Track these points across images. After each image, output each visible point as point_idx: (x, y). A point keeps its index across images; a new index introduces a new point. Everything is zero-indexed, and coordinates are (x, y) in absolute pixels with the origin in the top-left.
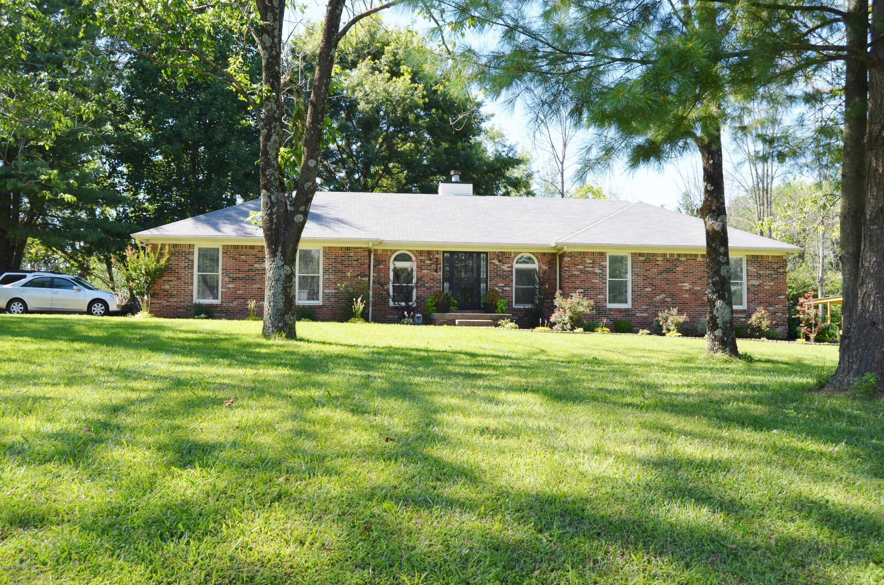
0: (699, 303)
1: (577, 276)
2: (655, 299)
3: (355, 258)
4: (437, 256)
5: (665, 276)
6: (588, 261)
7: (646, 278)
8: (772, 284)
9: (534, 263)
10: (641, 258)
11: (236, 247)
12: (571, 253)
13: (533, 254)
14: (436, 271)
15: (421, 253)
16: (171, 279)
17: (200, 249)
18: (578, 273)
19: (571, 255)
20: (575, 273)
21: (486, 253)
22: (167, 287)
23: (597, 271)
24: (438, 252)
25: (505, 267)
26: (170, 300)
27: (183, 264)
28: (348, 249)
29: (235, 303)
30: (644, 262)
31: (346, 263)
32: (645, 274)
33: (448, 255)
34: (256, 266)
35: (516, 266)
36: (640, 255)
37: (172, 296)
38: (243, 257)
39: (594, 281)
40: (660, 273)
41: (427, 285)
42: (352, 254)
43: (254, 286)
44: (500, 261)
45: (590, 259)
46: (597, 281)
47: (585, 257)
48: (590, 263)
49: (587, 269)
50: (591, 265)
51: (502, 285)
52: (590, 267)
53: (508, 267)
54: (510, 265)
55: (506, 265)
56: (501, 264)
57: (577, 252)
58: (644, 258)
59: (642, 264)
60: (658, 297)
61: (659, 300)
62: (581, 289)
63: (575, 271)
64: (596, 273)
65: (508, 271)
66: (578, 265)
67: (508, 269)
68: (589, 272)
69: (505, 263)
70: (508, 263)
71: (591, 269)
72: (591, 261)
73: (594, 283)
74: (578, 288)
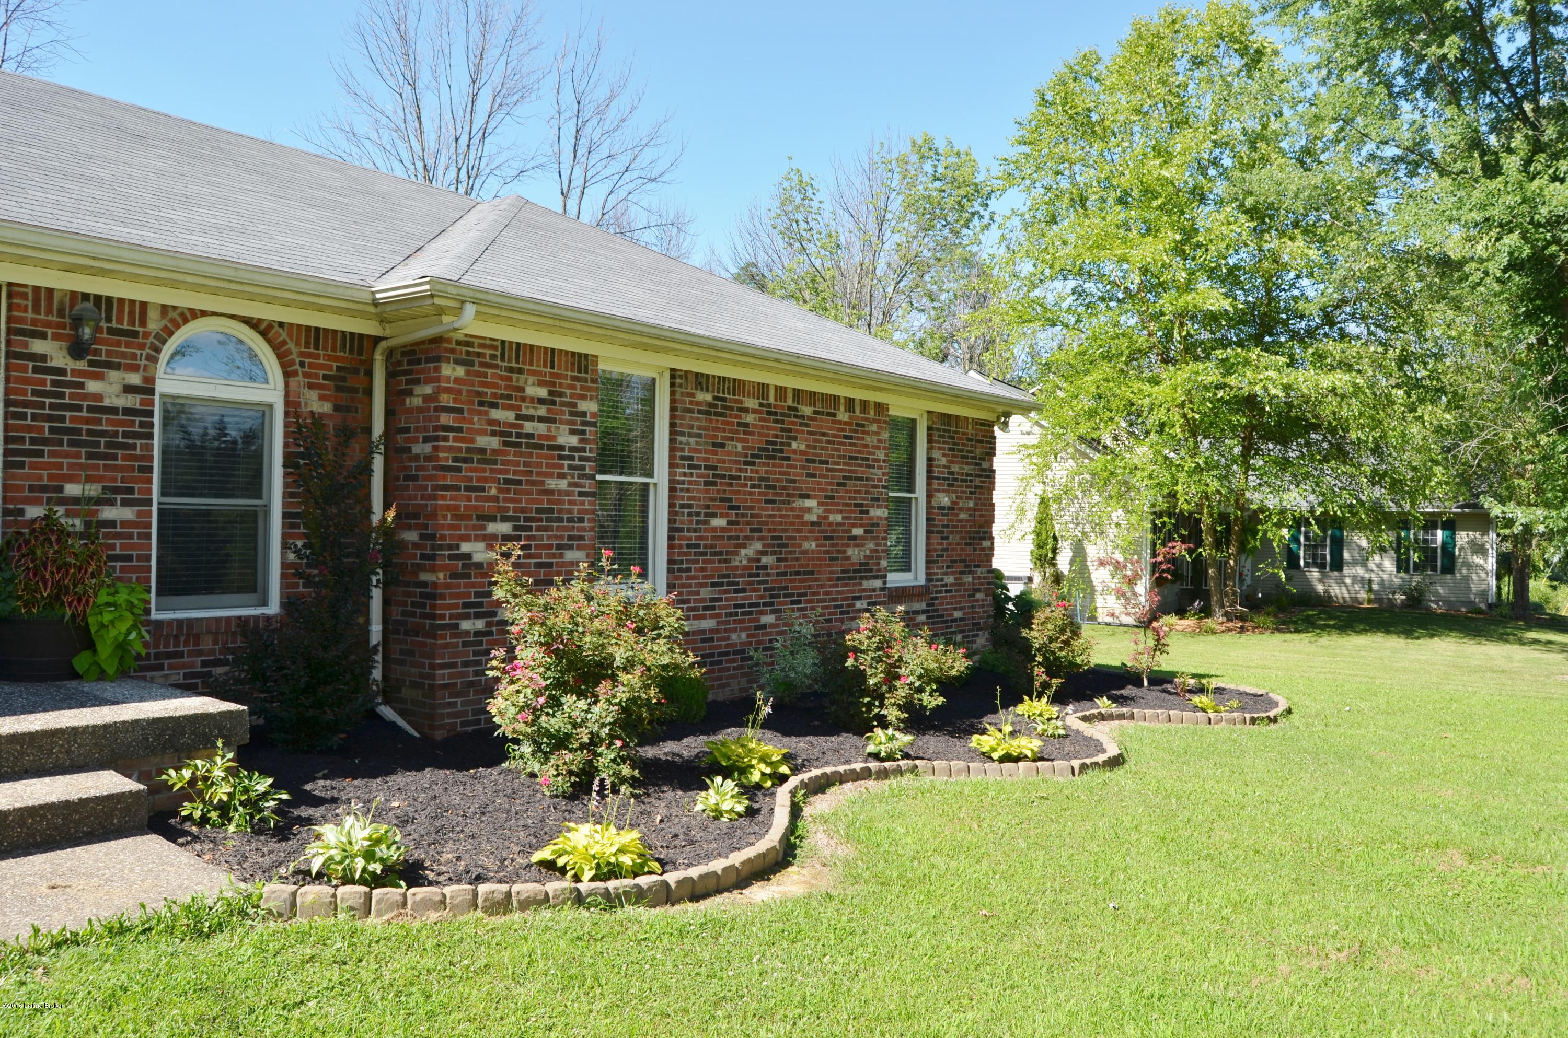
1: (489, 459)
2: (734, 561)
6: (533, 390)
7: (714, 476)
10: (698, 396)
18: (494, 443)
19: (470, 353)
20: (483, 441)
23: (565, 438)
25: (108, 389)
30: (709, 411)
32: (712, 460)
36: (702, 381)
39: (553, 483)
44: (78, 349)
45: (541, 384)
46: (563, 484)
47: (520, 371)
48: (541, 401)
49: (528, 427)
50: (542, 411)
51: (93, 490)
52: (541, 419)
53: (129, 389)
54: (135, 379)
55: (113, 375)
56: (81, 365)
57: (492, 344)
58: (708, 397)
59: (702, 421)
60: (743, 552)
61: (745, 562)
62: (505, 519)
63: (483, 433)
64: (561, 448)
65: (128, 411)
66: (494, 405)
67: (132, 401)
68: (534, 443)
69: (109, 365)
70: (135, 368)
71: (541, 428)
72: (543, 392)
73: (551, 492)
74: (493, 519)
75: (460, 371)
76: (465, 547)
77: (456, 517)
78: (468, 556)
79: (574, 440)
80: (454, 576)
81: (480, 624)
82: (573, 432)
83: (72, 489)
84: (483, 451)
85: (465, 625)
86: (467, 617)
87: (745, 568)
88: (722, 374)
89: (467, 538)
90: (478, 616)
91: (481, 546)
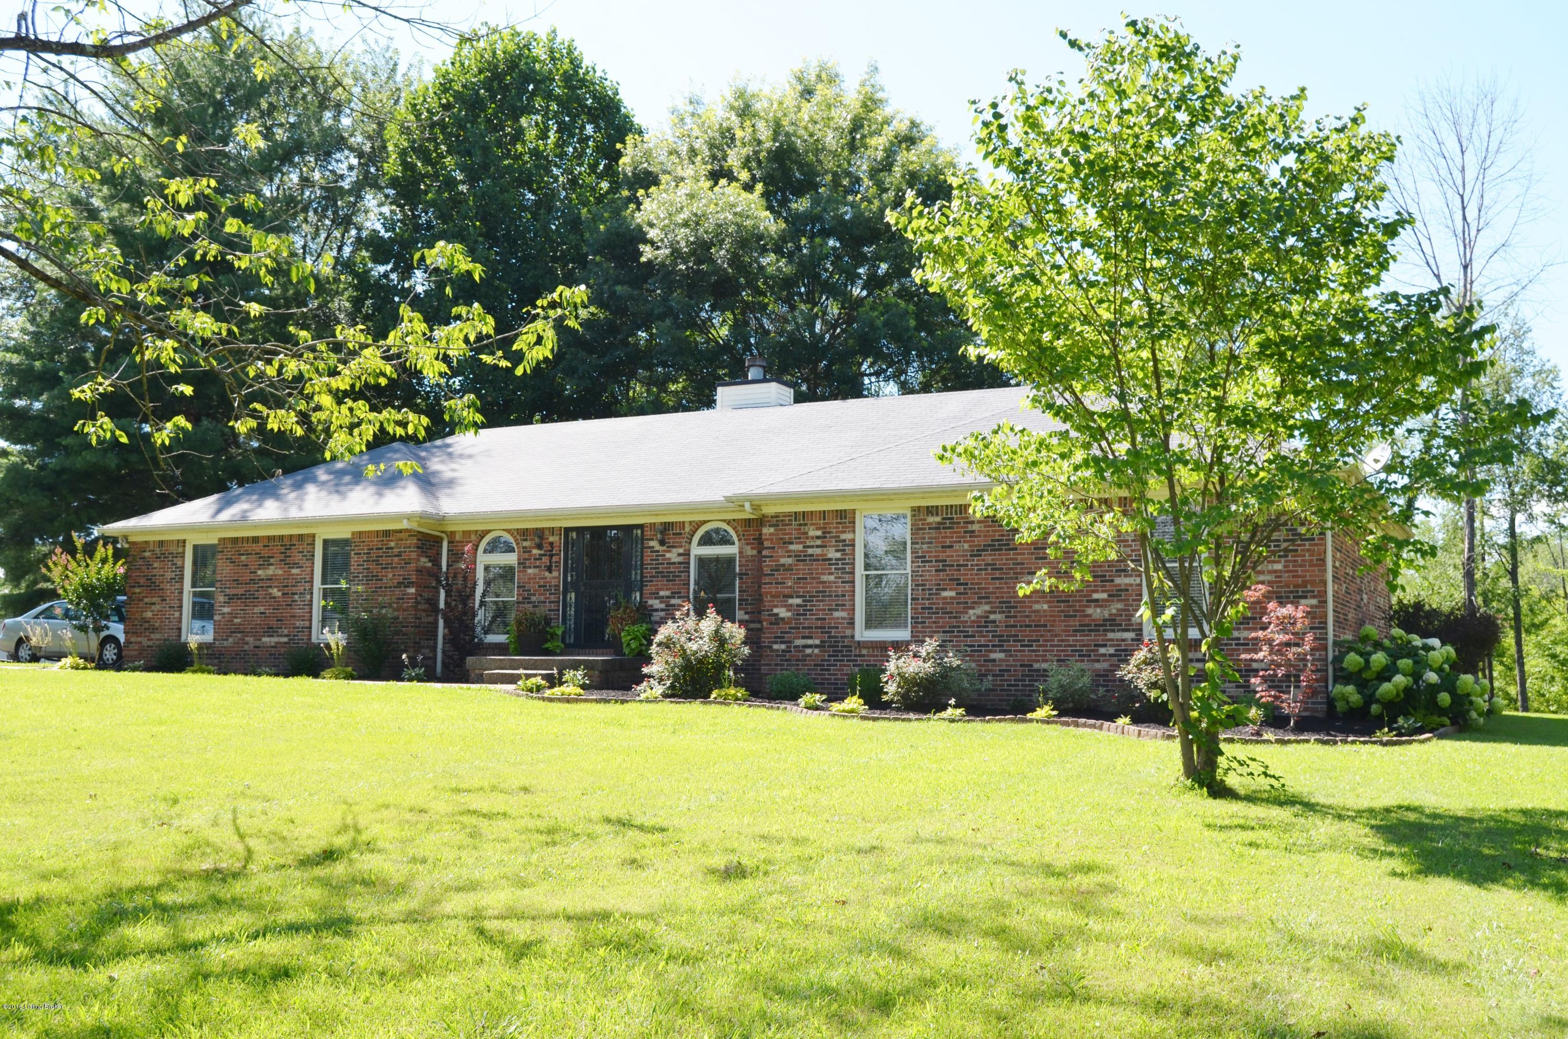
0: (1075, 623)
1: (788, 568)
2: (964, 618)
3: (396, 551)
4: (551, 539)
5: (989, 559)
6: (813, 533)
7: (943, 565)
8: (1278, 567)
9: (733, 544)
10: (931, 519)
11: (235, 540)
12: (776, 516)
13: (728, 522)
14: (549, 569)
15: (524, 534)
16: (154, 600)
17: (196, 547)
18: (789, 561)
19: (778, 521)
20: (783, 561)
21: (641, 527)
22: (149, 614)
23: (833, 554)
24: (552, 530)
25: (673, 556)
26: (152, 636)
27: (169, 575)
28: (387, 533)
29: (231, 640)
30: (937, 527)
31: (383, 561)
32: (942, 556)
33: (574, 535)
34: (259, 572)
35: (697, 551)
36: (931, 510)
37: (154, 629)
38: (243, 558)
39: (825, 578)
40: (977, 553)
41: (534, 599)
42: (392, 544)
43: (256, 610)
44: (662, 543)
45: (817, 529)
46: (832, 578)
47: (805, 525)
48: (818, 537)
49: (810, 551)
50: (819, 542)
51: (668, 593)
52: (818, 547)
53: (680, 555)
54: (681, 551)
55: (674, 550)
56: (664, 548)
57: (789, 515)
58: (938, 519)
59: (933, 533)
60: (971, 612)
61: (973, 618)
62: (798, 597)
63: (784, 557)
64: (830, 559)
65: (680, 563)
66: (791, 543)
67: (681, 559)
68: (814, 559)
69: (673, 547)
70: (681, 547)
71: (818, 551)
72: (819, 533)
73: (825, 582)
74: (792, 597)
75: (772, 530)
76: (776, 611)
77: (772, 596)
78: (777, 615)
79: (838, 555)
80: (771, 623)
81: (783, 647)
82: (837, 551)
83: (662, 593)
84: (784, 565)
85: (775, 647)
86: (776, 643)
87: (973, 622)
88: (949, 503)
89: (776, 606)
90: (782, 643)
91: (784, 610)
